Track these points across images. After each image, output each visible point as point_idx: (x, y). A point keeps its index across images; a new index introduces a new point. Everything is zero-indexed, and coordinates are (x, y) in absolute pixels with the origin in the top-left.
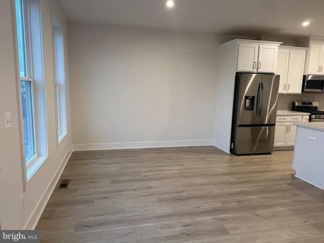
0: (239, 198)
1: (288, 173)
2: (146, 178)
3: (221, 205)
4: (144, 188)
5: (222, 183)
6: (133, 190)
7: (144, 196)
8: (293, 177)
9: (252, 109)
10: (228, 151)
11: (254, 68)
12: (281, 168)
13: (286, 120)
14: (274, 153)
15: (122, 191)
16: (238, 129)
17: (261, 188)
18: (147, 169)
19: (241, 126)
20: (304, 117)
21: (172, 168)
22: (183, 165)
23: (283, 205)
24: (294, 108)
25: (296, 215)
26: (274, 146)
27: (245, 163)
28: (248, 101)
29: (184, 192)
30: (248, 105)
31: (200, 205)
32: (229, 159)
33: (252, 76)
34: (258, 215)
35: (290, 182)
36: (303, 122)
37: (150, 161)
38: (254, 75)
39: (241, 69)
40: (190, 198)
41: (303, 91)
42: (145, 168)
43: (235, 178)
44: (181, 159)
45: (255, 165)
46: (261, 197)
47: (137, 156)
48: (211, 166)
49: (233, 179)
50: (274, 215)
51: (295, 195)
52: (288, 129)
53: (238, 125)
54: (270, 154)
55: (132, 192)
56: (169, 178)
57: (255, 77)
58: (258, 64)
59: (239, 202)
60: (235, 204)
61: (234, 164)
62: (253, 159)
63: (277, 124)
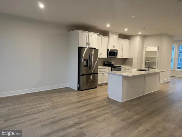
0: (87, 114)
1: (106, 96)
2: (29, 113)
3: (79, 120)
4: (30, 120)
5: (77, 108)
6: (23, 123)
7: (31, 125)
8: (108, 98)
9: (87, 66)
10: (77, 89)
11: (87, 45)
12: (102, 94)
13: (102, 71)
14: (98, 88)
15: (14, 125)
16: (81, 77)
17: (96, 106)
18: (29, 107)
19: (83, 75)
20: (109, 69)
21: (47, 104)
22: (53, 101)
23: (107, 113)
24: (105, 65)
25: (113, 117)
26: (98, 83)
27: (86, 94)
28: (85, 62)
29: (57, 117)
30: (85, 64)
31: (67, 123)
32: (78, 94)
33: (85, 49)
34: (98, 121)
35: (107, 101)
36: (109, 71)
37: (31, 102)
38: (86, 49)
39: (80, 46)
40: (61, 120)
41: (108, 57)
42: (28, 107)
43: (83, 103)
44: (51, 98)
45: (90, 94)
46: (97, 111)
47: (20, 100)
48: (69, 98)
49: (82, 104)
50: (105, 119)
51: (111, 107)
52: (103, 75)
53: (81, 74)
54: (96, 88)
55: (22, 124)
56: (45, 111)
57: (87, 50)
58: (88, 44)
59: (87, 116)
60: (86, 117)
61: (81, 96)
62: (90, 91)
63: (98, 73)
